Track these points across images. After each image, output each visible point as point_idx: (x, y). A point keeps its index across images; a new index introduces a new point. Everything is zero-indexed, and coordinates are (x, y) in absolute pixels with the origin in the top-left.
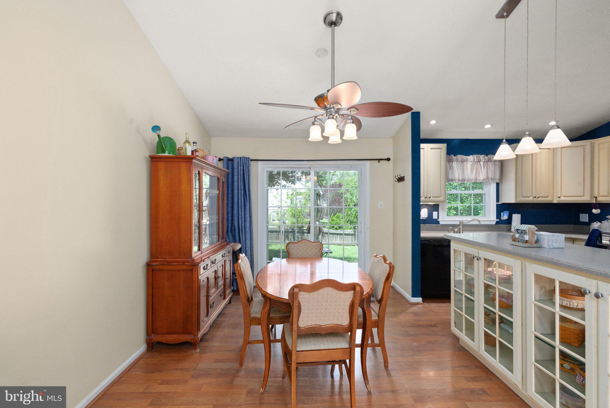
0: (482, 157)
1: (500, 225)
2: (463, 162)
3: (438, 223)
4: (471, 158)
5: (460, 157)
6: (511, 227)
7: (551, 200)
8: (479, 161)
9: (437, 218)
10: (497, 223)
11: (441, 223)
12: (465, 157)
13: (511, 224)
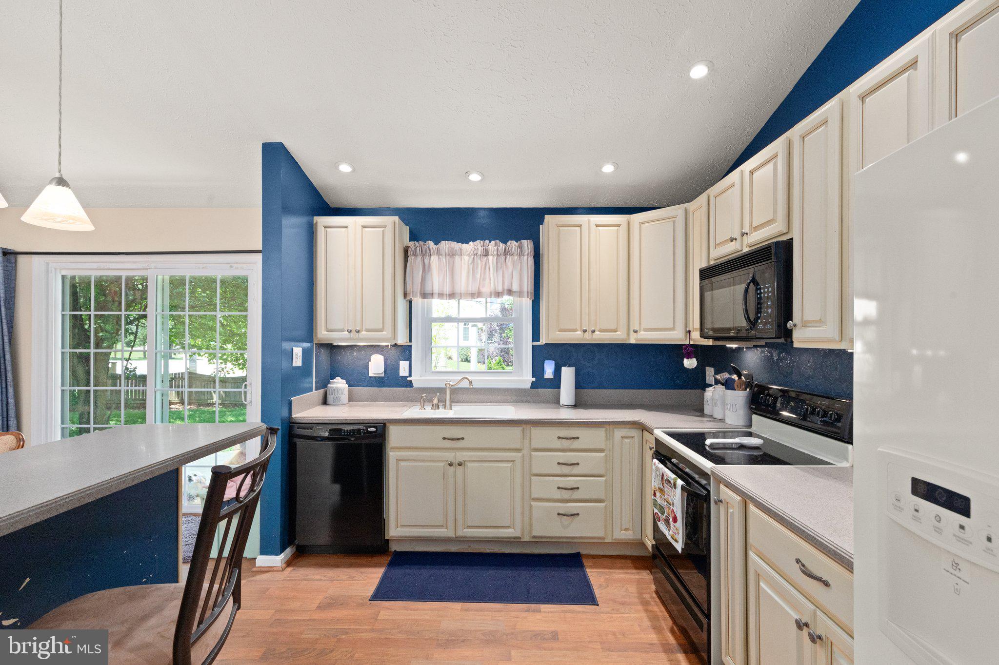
0: (492, 246)
1: (540, 390)
2: (452, 254)
3: (410, 384)
4: (469, 247)
5: (445, 245)
6: (559, 394)
7: (624, 336)
8: (486, 254)
9: (408, 375)
10: (534, 385)
11: (415, 385)
12: (456, 245)
13: (559, 388)
